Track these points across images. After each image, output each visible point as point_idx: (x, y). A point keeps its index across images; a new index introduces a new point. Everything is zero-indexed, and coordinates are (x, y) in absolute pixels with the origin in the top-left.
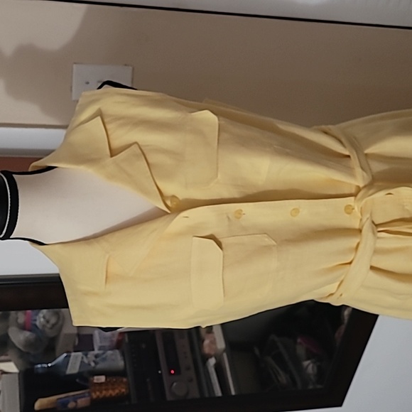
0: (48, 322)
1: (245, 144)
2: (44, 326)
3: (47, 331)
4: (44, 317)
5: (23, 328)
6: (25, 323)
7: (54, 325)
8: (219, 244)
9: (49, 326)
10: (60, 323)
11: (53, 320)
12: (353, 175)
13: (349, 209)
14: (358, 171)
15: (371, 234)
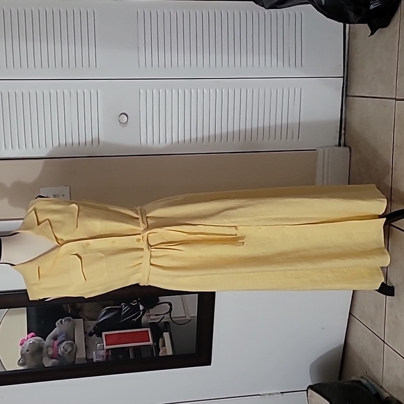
0: (66, 350)
1: (90, 216)
2: (63, 353)
3: (66, 356)
4: (63, 348)
5: (52, 357)
6: (53, 354)
7: (69, 353)
8: (80, 258)
9: (67, 353)
10: (74, 351)
11: (69, 349)
12: (139, 226)
13: (138, 240)
14: (141, 224)
15: (147, 250)
